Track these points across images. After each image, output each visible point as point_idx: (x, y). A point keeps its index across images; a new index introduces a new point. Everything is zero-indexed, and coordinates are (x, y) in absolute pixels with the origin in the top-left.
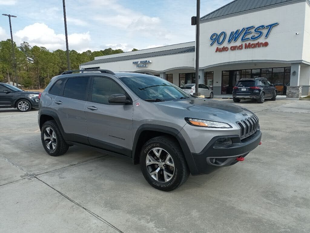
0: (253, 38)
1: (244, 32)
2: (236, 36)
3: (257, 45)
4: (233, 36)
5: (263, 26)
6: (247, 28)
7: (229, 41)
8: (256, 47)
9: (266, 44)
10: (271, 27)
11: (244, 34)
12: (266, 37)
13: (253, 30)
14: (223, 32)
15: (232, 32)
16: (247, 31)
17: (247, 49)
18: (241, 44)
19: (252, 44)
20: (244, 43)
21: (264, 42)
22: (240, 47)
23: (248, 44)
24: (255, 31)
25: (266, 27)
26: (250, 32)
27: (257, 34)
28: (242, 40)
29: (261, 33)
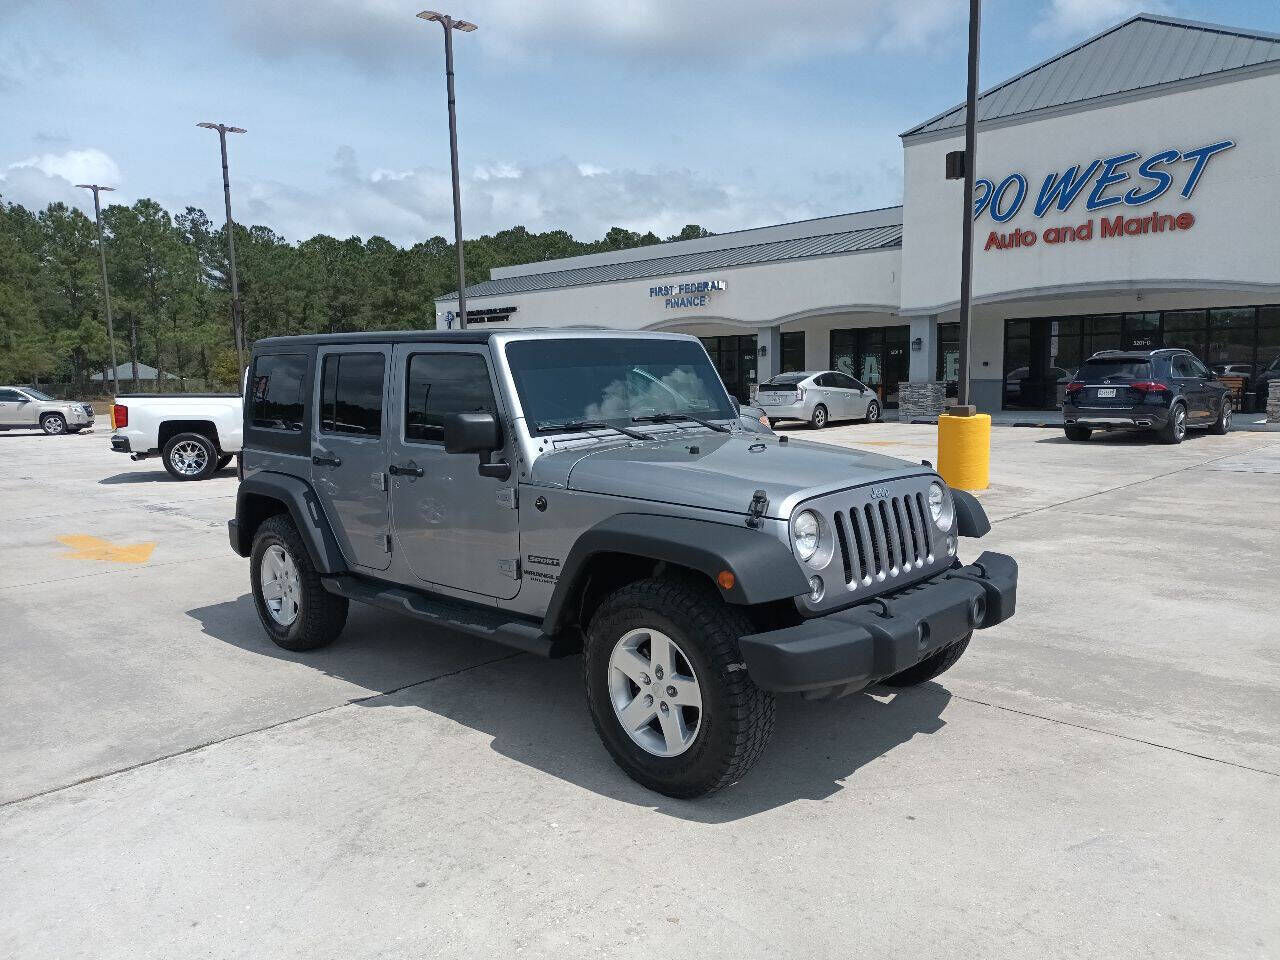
0: (1133, 199)
1: (1099, 175)
2: (1064, 191)
3: (1150, 226)
4: (1054, 192)
5: (1172, 155)
6: (1110, 162)
7: (1039, 210)
8: (1146, 231)
9: (1185, 221)
10: (1204, 155)
11: (1100, 183)
12: (1185, 193)
13: (1134, 168)
14: (1016, 176)
15: (1050, 177)
16: (1111, 169)
17: (1109, 239)
18: (1084, 222)
19: (1131, 221)
20: (1097, 217)
21: (1176, 213)
22: (1084, 233)
23: (1112, 220)
24: (1143, 171)
25: (1186, 156)
26: (1123, 176)
27: (1148, 185)
28: (1091, 204)
29: (1166, 181)
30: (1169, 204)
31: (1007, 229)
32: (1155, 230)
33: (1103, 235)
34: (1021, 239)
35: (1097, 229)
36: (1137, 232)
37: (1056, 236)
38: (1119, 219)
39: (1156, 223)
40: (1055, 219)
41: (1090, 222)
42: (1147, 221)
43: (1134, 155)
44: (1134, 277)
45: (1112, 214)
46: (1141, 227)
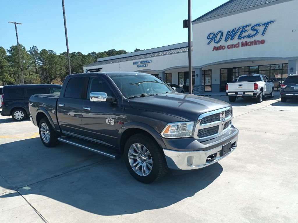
0: (249, 36)
1: (240, 30)
2: (232, 34)
4: (229, 35)
5: (259, 25)
6: (243, 27)
7: (226, 40)
8: (253, 45)
9: (263, 42)
10: (267, 24)
11: (241, 32)
12: (262, 34)
13: (249, 28)
14: (220, 31)
15: (228, 31)
16: (243, 29)
17: (243, 47)
18: (237, 43)
19: (249, 42)
20: (240, 41)
21: (260, 40)
22: (237, 46)
23: (244, 43)
24: (252, 29)
25: (262, 25)
26: (247, 30)
27: (253, 33)
28: (239, 38)
29: (257, 31)
30: (258, 38)
31: (218, 45)
32: (255, 45)
33: (242, 46)
34: (221, 48)
35: (240, 45)
36: (250, 45)
37: (230, 47)
38: (246, 42)
39: (255, 43)
40: (230, 42)
41: (239, 43)
42: (253, 42)
43: (249, 25)
44: (250, 57)
45: (244, 40)
46: (252, 43)
